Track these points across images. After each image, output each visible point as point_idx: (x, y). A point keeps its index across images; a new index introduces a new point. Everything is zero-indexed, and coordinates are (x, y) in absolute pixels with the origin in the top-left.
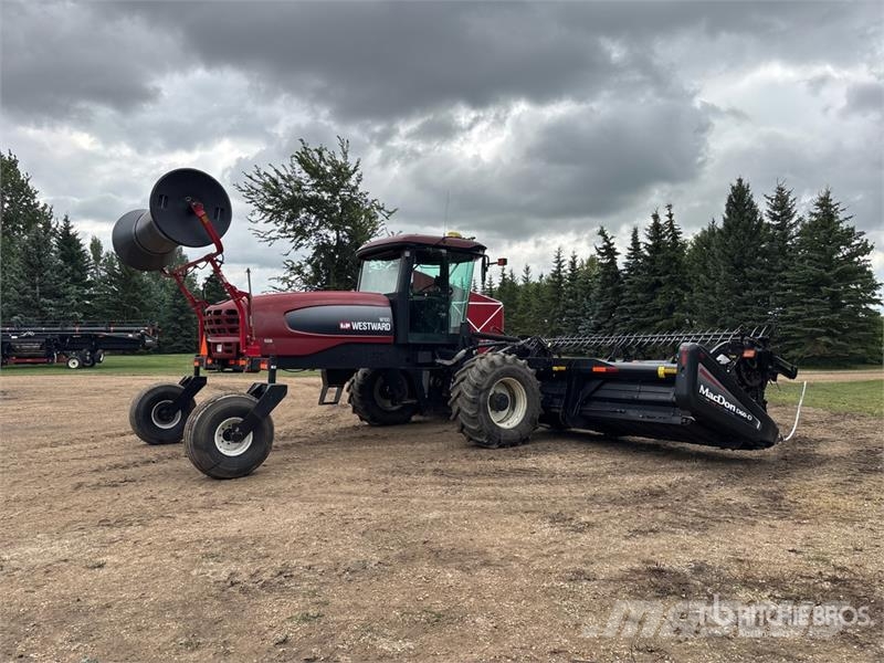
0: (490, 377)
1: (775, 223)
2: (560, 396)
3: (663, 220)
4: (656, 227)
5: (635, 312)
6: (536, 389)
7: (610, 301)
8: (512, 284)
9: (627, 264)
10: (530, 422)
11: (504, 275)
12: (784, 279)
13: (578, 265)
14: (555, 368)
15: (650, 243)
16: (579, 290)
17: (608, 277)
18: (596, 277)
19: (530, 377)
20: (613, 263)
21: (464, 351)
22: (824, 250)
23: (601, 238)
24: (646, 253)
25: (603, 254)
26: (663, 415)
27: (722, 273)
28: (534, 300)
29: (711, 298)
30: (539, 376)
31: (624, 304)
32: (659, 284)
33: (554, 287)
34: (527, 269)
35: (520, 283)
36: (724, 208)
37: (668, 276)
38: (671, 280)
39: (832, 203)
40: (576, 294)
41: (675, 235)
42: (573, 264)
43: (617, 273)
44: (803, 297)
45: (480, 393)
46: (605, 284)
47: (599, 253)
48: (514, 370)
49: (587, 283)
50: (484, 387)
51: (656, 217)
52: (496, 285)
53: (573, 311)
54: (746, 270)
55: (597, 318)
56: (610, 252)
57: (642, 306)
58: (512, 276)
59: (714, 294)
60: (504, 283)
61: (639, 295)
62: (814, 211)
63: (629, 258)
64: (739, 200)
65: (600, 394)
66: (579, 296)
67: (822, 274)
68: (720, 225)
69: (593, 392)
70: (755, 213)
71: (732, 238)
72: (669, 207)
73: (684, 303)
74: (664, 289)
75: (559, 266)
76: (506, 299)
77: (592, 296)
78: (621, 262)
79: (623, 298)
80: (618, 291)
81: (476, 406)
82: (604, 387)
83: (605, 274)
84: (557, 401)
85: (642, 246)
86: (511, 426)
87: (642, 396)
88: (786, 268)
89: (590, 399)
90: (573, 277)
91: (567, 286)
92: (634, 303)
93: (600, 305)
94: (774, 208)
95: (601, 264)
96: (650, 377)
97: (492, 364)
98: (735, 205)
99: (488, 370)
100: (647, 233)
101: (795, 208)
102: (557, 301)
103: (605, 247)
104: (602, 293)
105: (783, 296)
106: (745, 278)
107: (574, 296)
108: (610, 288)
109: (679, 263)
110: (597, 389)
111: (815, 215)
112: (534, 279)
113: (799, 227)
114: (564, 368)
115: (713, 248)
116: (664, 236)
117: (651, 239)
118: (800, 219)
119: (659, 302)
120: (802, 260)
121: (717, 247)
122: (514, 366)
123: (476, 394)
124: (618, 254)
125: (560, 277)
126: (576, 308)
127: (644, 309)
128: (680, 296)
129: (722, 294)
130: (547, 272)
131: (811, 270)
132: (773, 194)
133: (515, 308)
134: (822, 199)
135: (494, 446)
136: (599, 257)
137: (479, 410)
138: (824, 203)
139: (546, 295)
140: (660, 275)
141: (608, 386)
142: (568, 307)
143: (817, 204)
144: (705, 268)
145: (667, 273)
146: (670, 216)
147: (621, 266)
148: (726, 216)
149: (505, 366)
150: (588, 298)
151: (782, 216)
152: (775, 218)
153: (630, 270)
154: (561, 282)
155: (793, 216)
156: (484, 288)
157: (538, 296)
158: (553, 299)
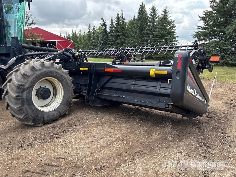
0: (31, 79)
1: (152, 17)
2: (86, 85)
3: (120, 15)
4: (118, 18)
5: (112, 44)
6: (70, 82)
7: (105, 41)
8: (76, 35)
9: (110, 29)
10: (67, 104)
11: (73, 32)
12: (153, 34)
13: (95, 29)
14: (81, 69)
15: (116, 23)
16: (96, 37)
17: (104, 33)
18: (101, 33)
19: (65, 75)
20: (105, 29)
21: (14, 59)
22: (164, 25)
23: (102, 21)
24: (115, 26)
25: (102, 26)
26: (151, 101)
27: (137, 32)
28: (83, 41)
29: (134, 40)
30: (71, 74)
31: (109, 42)
32: (119, 36)
33: (88, 36)
34: (80, 30)
35: (78, 35)
36: (138, 12)
37: (121, 33)
38: (122, 34)
39: (167, 11)
40: (95, 39)
41: (123, 20)
42: (94, 29)
43: (106, 32)
44: (159, 40)
45: (23, 91)
46: (103, 35)
47: (101, 25)
48: (51, 72)
49: (98, 35)
50: (27, 86)
51: (118, 14)
52: (71, 36)
53: (94, 44)
54: (144, 31)
55: (101, 46)
56: (104, 25)
57: (114, 42)
58: (75, 33)
59: (135, 39)
60: (73, 35)
61: (113, 39)
62: (162, 14)
63: (110, 27)
64: (142, 10)
65: (109, 85)
66: (96, 39)
67: (164, 33)
68: (136, 17)
69: (105, 84)
70: (146, 14)
71: (140, 21)
72: (122, 11)
73: (126, 42)
74: (120, 37)
75: (90, 30)
76: (74, 40)
77: (100, 39)
78: (108, 29)
79: (109, 40)
80: (107, 37)
81: (20, 102)
82: (111, 81)
83: (103, 32)
84: (84, 88)
85: (114, 24)
86: (53, 109)
87: (137, 88)
88: (154, 31)
89: (103, 88)
90: (94, 33)
91: (92, 36)
92: (112, 41)
93: (102, 42)
94: (152, 12)
95: (102, 29)
96: (145, 76)
97: (33, 68)
98: (141, 11)
99: (29, 73)
100: (115, 19)
101: (157, 13)
102: (89, 41)
103: (103, 24)
104: (103, 38)
105: (153, 39)
106: (143, 34)
107: (94, 39)
108: (105, 37)
109: (125, 29)
110: (107, 82)
111: (163, 15)
112: (82, 34)
113: (158, 19)
114: (86, 69)
115: (134, 24)
116: (120, 21)
117: (116, 21)
118: (158, 16)
119: (119, 41)
120: (159, 28)
121: (136, 24)
122: (52, 69)
123: (19, 93)
124: (107, 26)
125: (90, 33)
126: (95, 43)
127: (115, 43)
128: (125, 39)
129: (137, 39)
130: (86, 32)
131: (161, 32)
132: (151, 8)
133: (77, 43)
134: (164, 10)
135: (40, 125)
136: (101, 27)
137: (23, 104)
138: (165, 11)
139: (86, 39)
140: (119, 33)
141: (114, 80)
142: (93, 43)
143: (163, 12)
144: (132, 31)
145: (121, 32)
146: (122, 14)
147: (108, 30)
148: (138, 14)
149: (44, 70)
150: (99, 40)
151: (153, 15)
152: (152, 16)
153: (111, 31)
154: (90, 35)
155: (156, 15)
156: (67, 36)
157: (84, 39)
158: (88, 40)
